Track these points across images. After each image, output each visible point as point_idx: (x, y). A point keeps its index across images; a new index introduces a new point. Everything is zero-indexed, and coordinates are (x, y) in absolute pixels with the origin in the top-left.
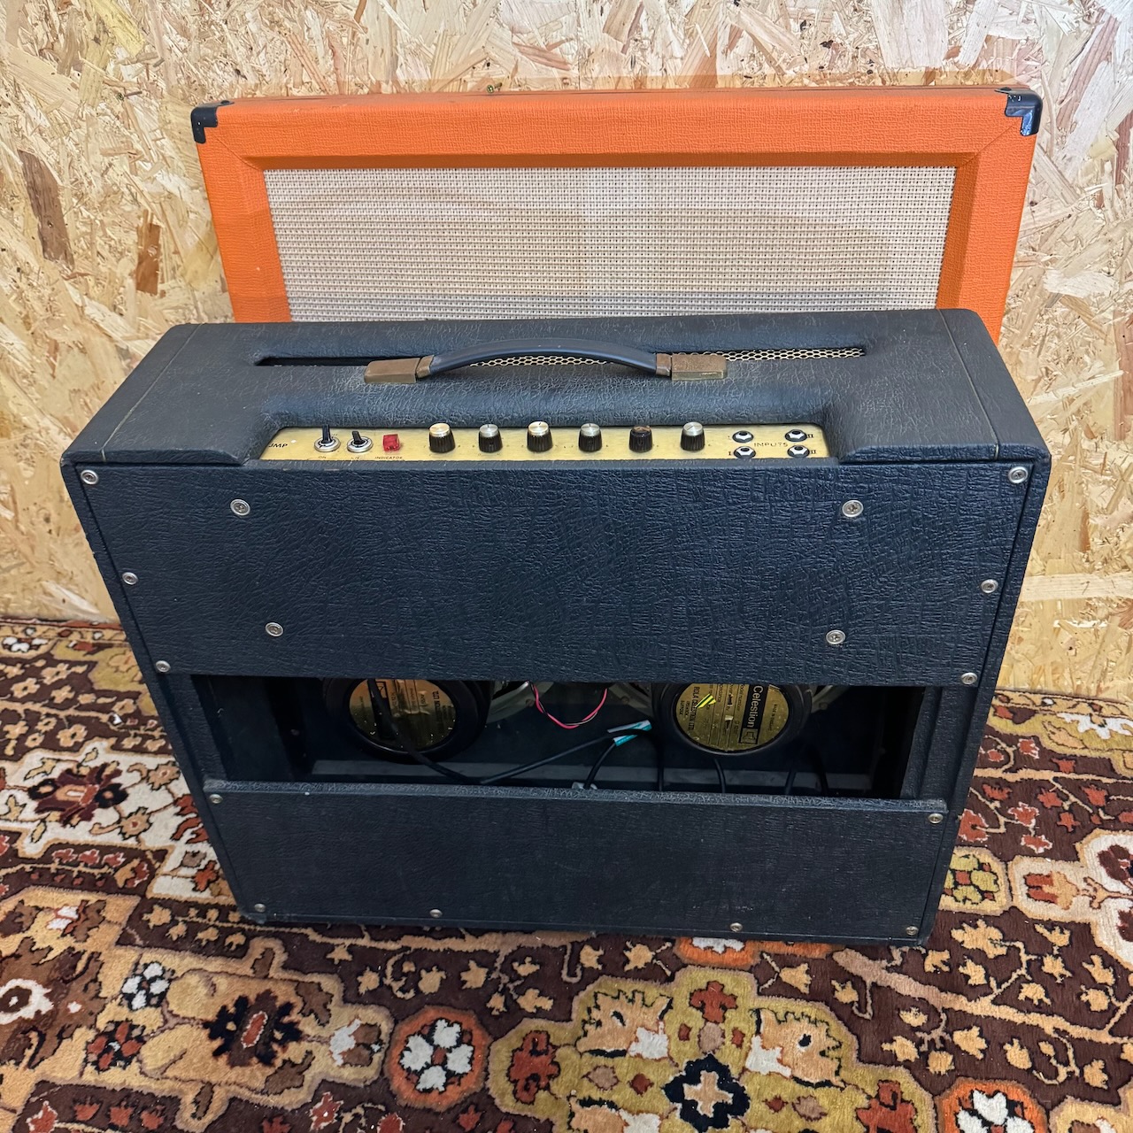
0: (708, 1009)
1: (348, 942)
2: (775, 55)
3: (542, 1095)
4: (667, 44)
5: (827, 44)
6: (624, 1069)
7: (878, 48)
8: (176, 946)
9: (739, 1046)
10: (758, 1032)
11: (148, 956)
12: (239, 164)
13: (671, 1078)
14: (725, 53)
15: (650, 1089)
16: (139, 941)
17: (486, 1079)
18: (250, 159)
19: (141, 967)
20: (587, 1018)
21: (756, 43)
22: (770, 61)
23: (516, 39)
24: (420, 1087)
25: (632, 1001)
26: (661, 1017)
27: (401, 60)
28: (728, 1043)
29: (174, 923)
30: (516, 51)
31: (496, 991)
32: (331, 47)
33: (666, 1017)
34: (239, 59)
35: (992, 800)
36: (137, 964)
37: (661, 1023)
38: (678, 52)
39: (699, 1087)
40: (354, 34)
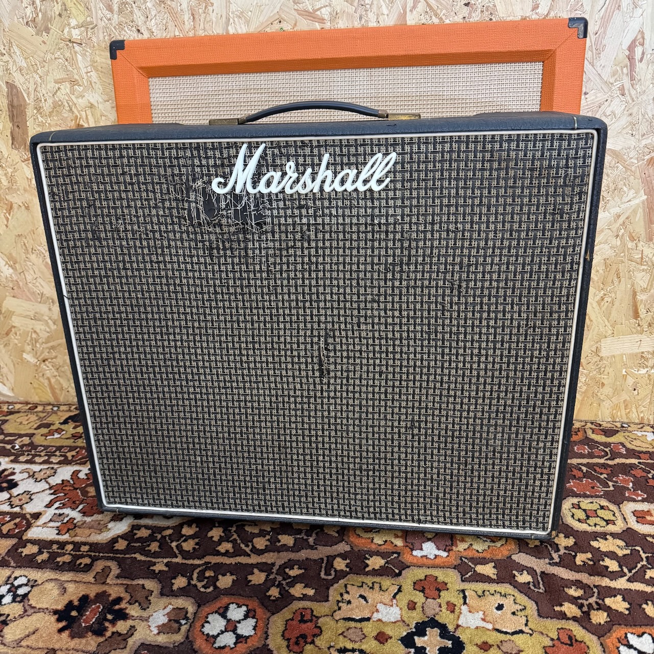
0: (427, 591)
1: (165, 561)
2: (439, 11)
3: (309, 647)
4: (379, 7)
5: (467, 5)
6: (370, 629)
7: (495, 6)
8: (40, 566)
9: (453, 612)
10: (465, 603)
11: (18, 573)
12: (135, 71)
13: (405, 634)
14: (411, 11)
15: (389, 641)
16: (12, 564)
17: (267, 638)
18: (142, 68)
19: (12, 579)
20: (340, 599)
21: (428, 5)
22: (436, 15)
23: (296, 7)
24: (216, 645)
25: (372, 588)
26: (394, 597)
27: (231, 20)
28: (444, 610)
29: (40, 552)
30: (295, 14)
31: (273, 585)
32: (193, 15)
33: (397, 597)
34: (140, 24)
35: (601, 474)
36: (9, 577)
37: (395, 601)
38: (385, 11)
39: (426, 638)
40: (206, 7)
